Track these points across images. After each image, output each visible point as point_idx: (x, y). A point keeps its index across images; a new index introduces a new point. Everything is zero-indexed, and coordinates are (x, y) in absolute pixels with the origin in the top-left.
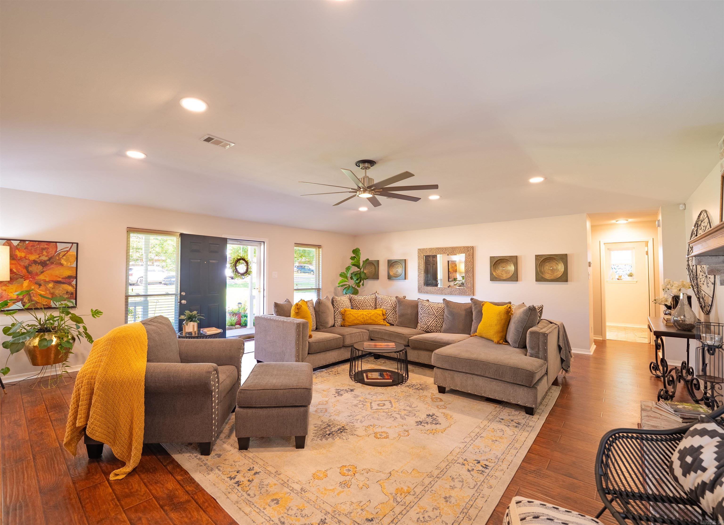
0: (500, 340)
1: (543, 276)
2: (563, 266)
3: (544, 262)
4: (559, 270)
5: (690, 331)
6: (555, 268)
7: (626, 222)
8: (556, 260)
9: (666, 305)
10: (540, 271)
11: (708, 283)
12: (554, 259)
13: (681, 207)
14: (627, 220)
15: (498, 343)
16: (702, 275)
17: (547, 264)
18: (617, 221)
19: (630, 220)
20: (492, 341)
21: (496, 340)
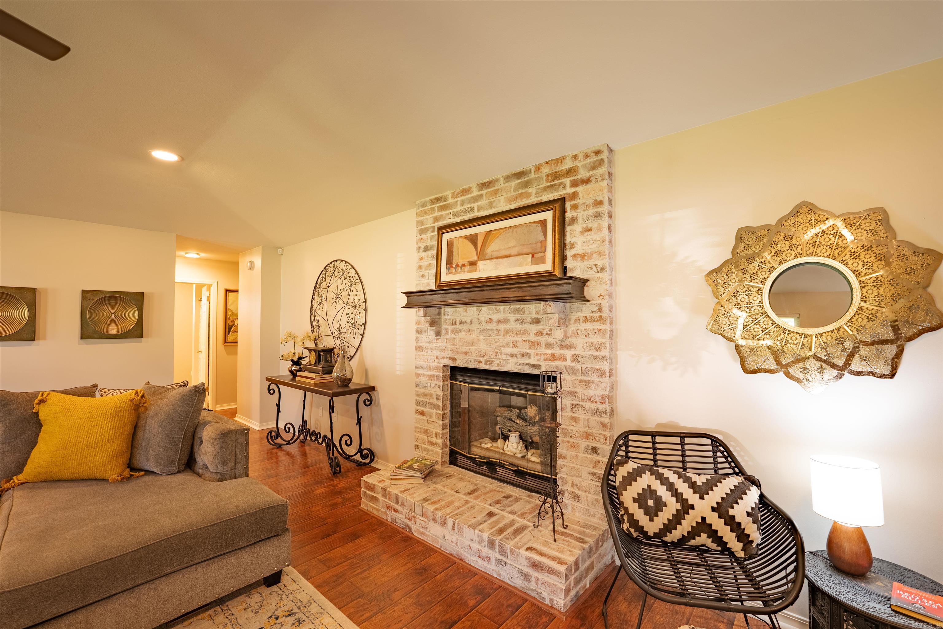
0: (124, 470)
1: (97, 329)
2: (137, 312)
3: (101, 303)
4: (127, 319)
5: (347, 386)
6: (120, 314)
7: (197, 256)
8: (124, 302)
9: (292, 361)
10: (92, 320)
11: (356, 335)
12: (121, 299)
13: (280, 251)
14: (199, 254)
15: (125, 480)
16: (350, 327)
17: (105, 307)
18: (186, 253)
19: (203, 255)
20: (103, 480)
21: (113, 475)
